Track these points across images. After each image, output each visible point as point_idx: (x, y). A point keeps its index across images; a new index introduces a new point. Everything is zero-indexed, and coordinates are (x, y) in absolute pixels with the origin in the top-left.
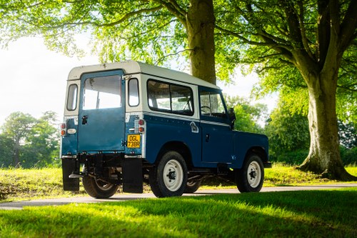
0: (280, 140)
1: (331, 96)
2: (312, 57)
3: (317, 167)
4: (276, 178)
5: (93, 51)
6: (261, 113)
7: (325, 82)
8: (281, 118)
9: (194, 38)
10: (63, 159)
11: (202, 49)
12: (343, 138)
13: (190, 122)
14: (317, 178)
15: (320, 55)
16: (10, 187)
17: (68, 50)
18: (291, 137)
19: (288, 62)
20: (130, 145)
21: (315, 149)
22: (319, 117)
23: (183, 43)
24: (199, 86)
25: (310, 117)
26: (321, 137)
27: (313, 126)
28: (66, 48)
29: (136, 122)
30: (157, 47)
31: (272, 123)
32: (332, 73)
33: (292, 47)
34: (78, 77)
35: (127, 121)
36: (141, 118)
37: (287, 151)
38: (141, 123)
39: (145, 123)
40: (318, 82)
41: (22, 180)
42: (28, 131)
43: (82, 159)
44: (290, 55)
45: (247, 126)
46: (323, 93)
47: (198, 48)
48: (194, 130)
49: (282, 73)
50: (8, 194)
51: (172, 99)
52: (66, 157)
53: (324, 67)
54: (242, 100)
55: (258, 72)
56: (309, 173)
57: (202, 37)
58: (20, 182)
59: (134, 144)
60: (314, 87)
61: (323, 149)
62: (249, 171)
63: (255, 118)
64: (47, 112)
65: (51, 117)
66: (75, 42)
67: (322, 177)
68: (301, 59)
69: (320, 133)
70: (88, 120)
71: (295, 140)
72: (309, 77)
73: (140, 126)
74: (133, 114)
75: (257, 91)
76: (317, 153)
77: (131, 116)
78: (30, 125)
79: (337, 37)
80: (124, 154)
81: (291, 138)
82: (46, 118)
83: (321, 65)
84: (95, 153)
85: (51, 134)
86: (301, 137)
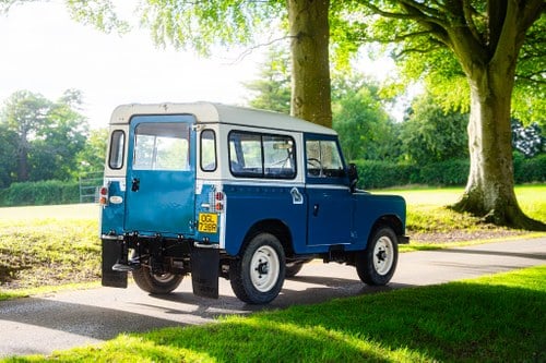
0: (425, 143)
1: (504, 99)
2: (478, 38)
3: (479, 206)
4: (417, 224)
5: (142, 22)
6: (398, 99)
7: (496, 77)
8: (429, 110)
9: (298, 18)
10: (103, 240)
11: (311, 37)
12: (521, 138)
13: (291, 188)
14: (477, 223)
15: (490, 35)
16: (23, 256)
17: (104, 22)
18: (442, 138)
19: (441, 43)
20: (202, 229)
21: (476, 179)
22: (485, 130)
23: (281, 14)
24: (305, 134)
25: (471, 130)
26: (487, 160)
27: (475, 144)
28: (100, 19)
29: (212, 195)
30: (240, 18)
31: (414, 117)
32: (507, 64)
33: (447, 23)
34: (126, 121)
35: (198, 192)
36: (219, 189)
37: (435, 160)
38: (219, 197)
39: (225, 197)
40: (484, 77)
41: (40, 243)
42: (40, 121)
43: (131, 241)
44: (445, 34)
45: (375, 120)
46: (492, 93)
47: (305, 35)
48: (297, 200)
49: (431, 56)
50: (19, 269)
51: (264, 143)
52: (108, 237)
53: (496, 54)
54: (369, 78)
55: (394, 56)
56: (466, 215)
57: (310, 17)
58: (36, 246)
59: (208, 226)
60: (479, 84)
61: (489, 179)
62: (376, 251)
63: (388, 105)
64: (69, 90)
65: (75, 98)
66: (114, 10)
67: (486, 222)
68: (460, 41)
69: (485, 156)
70: (140, 185)
71: (448, 143)
72: (471, 69)
73: (217, 202)
74: (207, 183)
75: (392, 81)
76: (480, 185)
77: (204, 186)
78: (43, 111)
79: (517, 9)
80: (194, 241)
81: (442, 141)
82: (67, 99)
83: (490, 52)
84: (150, 234)
85: (74, 125)
86: (457, 140)
